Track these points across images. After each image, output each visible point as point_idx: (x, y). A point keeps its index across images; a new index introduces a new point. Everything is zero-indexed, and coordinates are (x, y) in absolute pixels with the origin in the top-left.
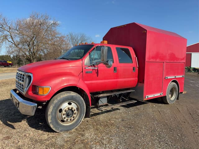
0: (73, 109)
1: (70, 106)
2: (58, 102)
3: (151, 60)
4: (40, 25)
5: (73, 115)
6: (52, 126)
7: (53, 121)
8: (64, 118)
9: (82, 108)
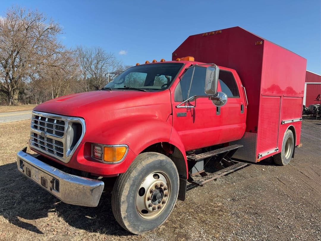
0: (163, 188)
1: (158, 182)
2: (139, 175)
3: (267, 93)
4: (27, 29)
5: (162, 198)
6: (126, 224)
7: (130, 215)
8: (150, 206)
9: (175, 183)
